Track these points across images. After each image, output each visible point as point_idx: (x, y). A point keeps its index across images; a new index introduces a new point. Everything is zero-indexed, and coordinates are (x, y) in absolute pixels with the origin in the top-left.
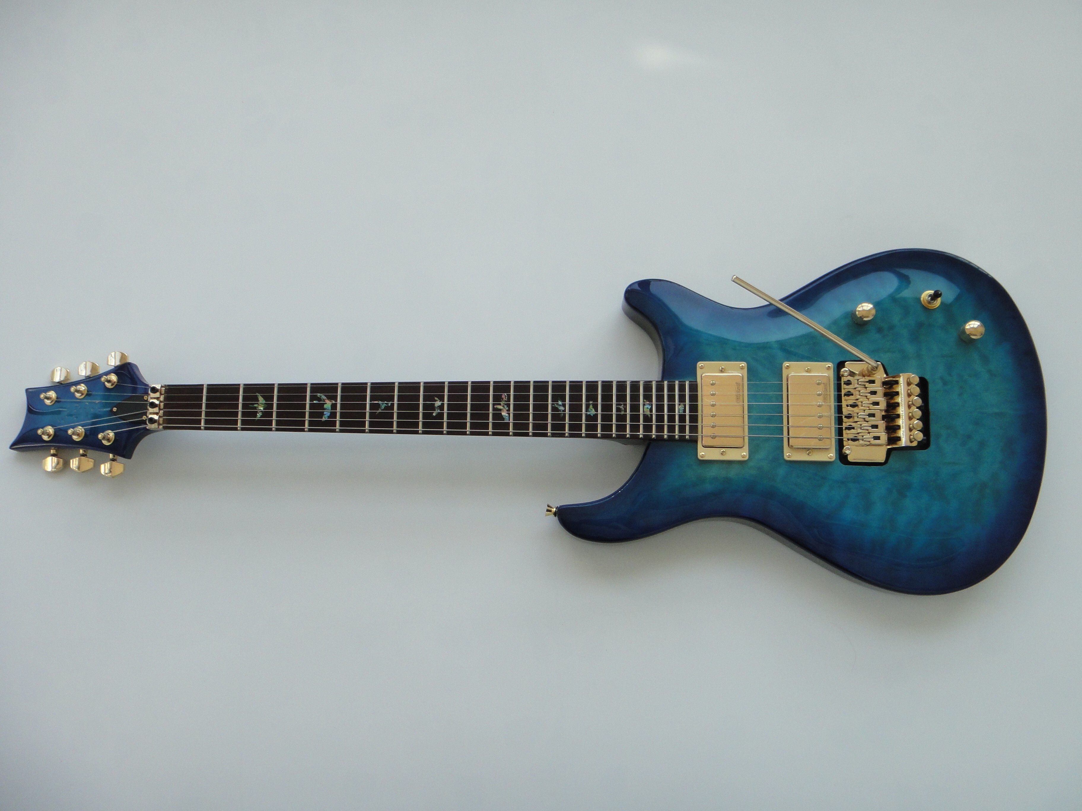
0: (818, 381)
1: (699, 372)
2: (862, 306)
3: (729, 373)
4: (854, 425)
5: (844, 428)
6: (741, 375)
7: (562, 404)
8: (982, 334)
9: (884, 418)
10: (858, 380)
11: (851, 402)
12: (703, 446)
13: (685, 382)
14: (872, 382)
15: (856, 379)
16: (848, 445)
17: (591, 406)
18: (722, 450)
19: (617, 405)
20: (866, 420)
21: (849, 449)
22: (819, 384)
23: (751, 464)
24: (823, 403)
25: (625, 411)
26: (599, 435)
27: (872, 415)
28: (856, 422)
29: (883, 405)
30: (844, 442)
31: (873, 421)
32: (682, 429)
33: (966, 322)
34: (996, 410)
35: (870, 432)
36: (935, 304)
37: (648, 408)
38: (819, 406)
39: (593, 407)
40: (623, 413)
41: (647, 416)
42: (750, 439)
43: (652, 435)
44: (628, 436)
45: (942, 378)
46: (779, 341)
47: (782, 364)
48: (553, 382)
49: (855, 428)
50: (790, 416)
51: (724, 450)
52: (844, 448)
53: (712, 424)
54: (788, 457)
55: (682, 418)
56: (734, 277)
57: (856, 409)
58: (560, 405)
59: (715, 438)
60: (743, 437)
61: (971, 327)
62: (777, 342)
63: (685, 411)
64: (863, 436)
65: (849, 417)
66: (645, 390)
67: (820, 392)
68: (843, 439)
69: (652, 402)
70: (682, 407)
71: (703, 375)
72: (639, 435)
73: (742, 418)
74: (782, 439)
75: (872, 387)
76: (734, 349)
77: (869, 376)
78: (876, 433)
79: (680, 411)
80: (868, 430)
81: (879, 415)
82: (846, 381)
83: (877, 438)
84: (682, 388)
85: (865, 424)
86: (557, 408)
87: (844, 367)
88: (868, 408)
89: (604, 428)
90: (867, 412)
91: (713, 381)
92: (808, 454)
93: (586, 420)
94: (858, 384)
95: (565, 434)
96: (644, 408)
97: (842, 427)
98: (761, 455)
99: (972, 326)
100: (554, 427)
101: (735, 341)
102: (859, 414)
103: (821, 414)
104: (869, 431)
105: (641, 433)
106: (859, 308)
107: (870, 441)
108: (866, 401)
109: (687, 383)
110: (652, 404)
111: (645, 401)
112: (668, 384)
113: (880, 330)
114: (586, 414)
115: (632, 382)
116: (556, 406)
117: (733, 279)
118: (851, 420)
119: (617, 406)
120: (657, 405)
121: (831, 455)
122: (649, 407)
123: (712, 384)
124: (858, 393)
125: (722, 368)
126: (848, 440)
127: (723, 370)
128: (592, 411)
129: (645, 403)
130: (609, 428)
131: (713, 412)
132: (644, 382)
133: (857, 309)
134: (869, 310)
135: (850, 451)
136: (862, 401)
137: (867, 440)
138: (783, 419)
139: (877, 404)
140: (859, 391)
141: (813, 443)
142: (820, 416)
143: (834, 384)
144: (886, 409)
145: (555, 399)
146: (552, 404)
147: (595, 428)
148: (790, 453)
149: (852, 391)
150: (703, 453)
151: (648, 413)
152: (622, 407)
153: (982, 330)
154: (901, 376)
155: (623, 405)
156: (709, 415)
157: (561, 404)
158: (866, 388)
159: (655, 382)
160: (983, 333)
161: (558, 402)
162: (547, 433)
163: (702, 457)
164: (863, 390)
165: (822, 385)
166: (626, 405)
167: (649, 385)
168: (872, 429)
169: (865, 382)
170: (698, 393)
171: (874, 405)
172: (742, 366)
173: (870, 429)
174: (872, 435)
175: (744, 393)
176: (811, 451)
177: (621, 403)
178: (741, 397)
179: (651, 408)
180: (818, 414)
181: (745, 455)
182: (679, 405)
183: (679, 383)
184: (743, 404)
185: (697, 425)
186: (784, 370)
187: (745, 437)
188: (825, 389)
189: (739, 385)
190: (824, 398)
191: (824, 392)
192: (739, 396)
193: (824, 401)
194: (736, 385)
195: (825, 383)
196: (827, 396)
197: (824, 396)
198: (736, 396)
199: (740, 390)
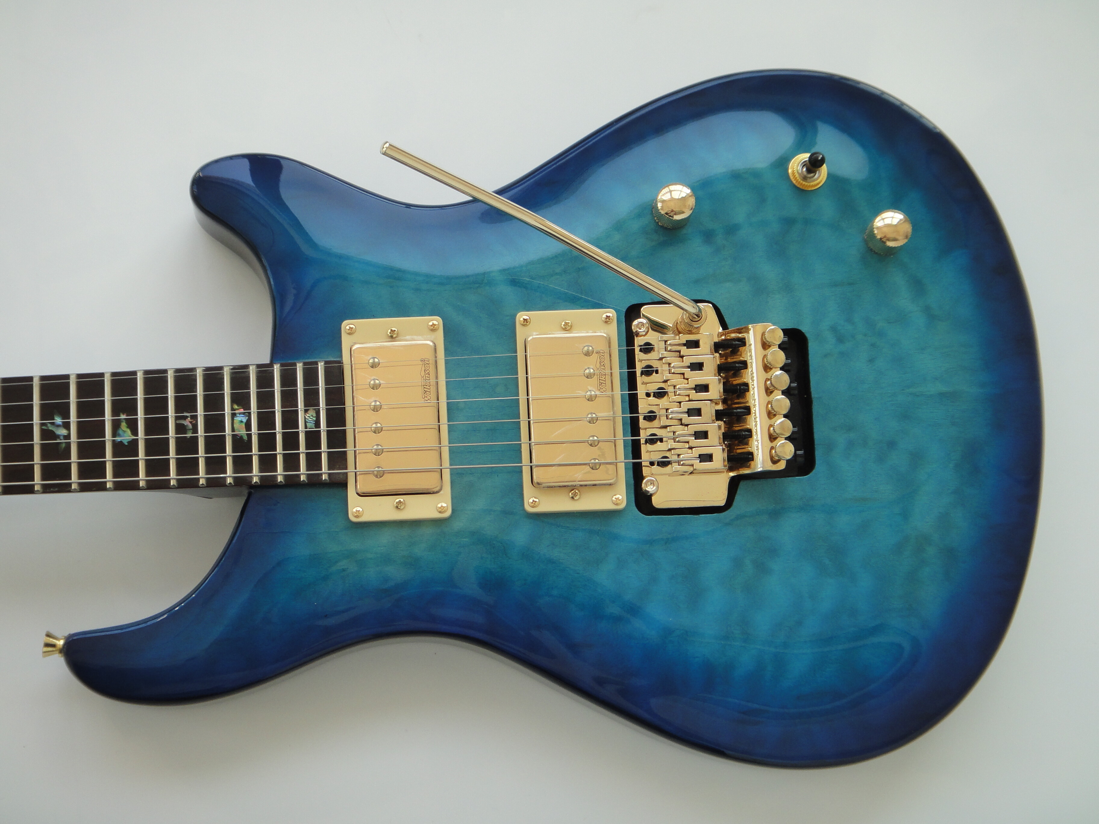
0: (586, 348)
1: (346, 341)
2: (671, 191)
3: (406, 340)
4: (660, 433)
5: (643, 441)
6: (431, 344)
7: (63, 422)
8: (907, 237)
9: (719, 415)
10: (666, 341)
11: (653, 388)
12: (357, 494)
13: (316, 363)
14: (695, 344)
15: (663, 340)
16: (652, 475)
17: (124, 425)
18: (397, 500)
19: (177, 418)
20: (683, 422)
21: (652, 483)
22: (588, 354)
23: (458, 525)
24: (598, 393)
25: (195, 430)
26: (142, 484)
27: (698, 412)
28: (665, 427)
29: (716, 390)
30: (643, 468)
31: (697, 424)
32: (314, 461)
33: (877, 212)
34: (941, 388)
35: (692, 446)
36: (815, 180)
37: (242, 422)
38: (590, 399)
39: (129, 427)
40: (189, 435)
41: (241, 437)
42: (454, 473)
43: (251, 477)
44: (202, 482)
45: (834, 329)
46: (508, 269)
47: (516, 315)
48: (43, 378)
49: (664, 439)
50: (532, 422)
51: (402, 500)
52: (644, 481)
53: (375, 447)
54: (533, 507)
55: (313, 439)
56: (385, 146)
57: (663, 402)
58: (58, 426)
59: (383, 475)
60: (439, 470)
61: (886, 223)
62: (503, 271)
63: (317, 424)
64: (679, 455)
65: (651, 417)
66: (234, 385)
67: (592, 371)
68: (641, 463)
69: (250, 409)
70: (312, 416)
71: (353, 348)
72: (225, 478)
73: (437, 432)
74: (519, 471)
75: (692, 355)
76: (417, 290)
77: (690, 332)
78: (703, 447)
79: (308, 425)
80: (688, 442)
81: (709, 410)
82: (642, 344)
83: (707, 458)
84: (311, 377)
85: (680, 430)
86: (52, 432)
87: (640, 317)
88: (687, 399)
89: (152, 468)
90: (685, 406)
91: (374, 358)
92: (573, 498)
93: (115, 455)
94: (666, 351)
95: (70, 485)
96: (235, 421)
97: (640, 440)
98: (479, 504)
99: (888, 221)
100: (47, 472)
101: (416, 274)
102: (670, 411)
103: (594, 415)
104: (691, 444)
105: (229, 474)
106: (664, 195)
107: (693, 465)
108: (681, 383)
109: (321, 366)
110: (250, 413)
111: (236, 407)
112: (281, 370)
113: (708, 236)
114: (114, 441)
115: (208, 369)
116: (50, 428)
117: (384, 149)
118: (656, 423)
119: (178, 422)
120: (260, 415)
121: (617, 496)
122: (245, 420)
123: (374, 366)
124: (667, 367)
125: (391, 330)
126: (652, 464)
127: (394, 336)
128: (126, 435)
129: (236, 412)
130: (163, 467)
131: (376, 423)
132: (232, 369)
133: (659, 197)
134: (683, 199)
135: (655, 488)
136: (675, 384)
137: (687, 462)
138: (520, 429)
139: (704, 388)
140: (669, 364)
141: (579, 475)
142: (592, 418)
143: (620, 351)
144: (723, 397)
145: (47, 413)
146: (42, 425)
147: (132, 469)
148: (535, 498)
149: (655, 364)
150: (359, 509)
151: (242, 432)
152: (187, 423)
153: (908, 228)
154: (750, 329)
155: (189, 418)
156: (369, 429)
157: (61, 423)
158: (682, 357)
159: (254, 367)
160: (909, 235)
161: (54, 419)
162: (33, 486)
163: (356, 517)
164: (676, 362)
165: (595, 356)
166: (195, 418)
167: (243, 375)
168: (695, 440)
169: (679, 345)
170: (344, 384)
171: (698, 391)
172: (433, 324)
173: (693, 439)
174: (696, 452)
175: (439, 380)
176: (577, 491)
177: (185, 414)
178: (433, 389)
179: (247, 421)
180: (588, 415)
181: (446, 507)
182: (306, 411)
183: (304, 366)
184: (438, 403)
185: (345, 452)
186: (519, 329)
187: (443, 470)
188: (600, 363)
189: (427, 364)
190: (600, 382)
191: (598, 369)
192: (429, 388)
193: (600, 389)
194: (423, 364)
195: (601, 351)
196: (605, 377)
197: (599, 377)
198: (423, 388)
199: (429, 375)
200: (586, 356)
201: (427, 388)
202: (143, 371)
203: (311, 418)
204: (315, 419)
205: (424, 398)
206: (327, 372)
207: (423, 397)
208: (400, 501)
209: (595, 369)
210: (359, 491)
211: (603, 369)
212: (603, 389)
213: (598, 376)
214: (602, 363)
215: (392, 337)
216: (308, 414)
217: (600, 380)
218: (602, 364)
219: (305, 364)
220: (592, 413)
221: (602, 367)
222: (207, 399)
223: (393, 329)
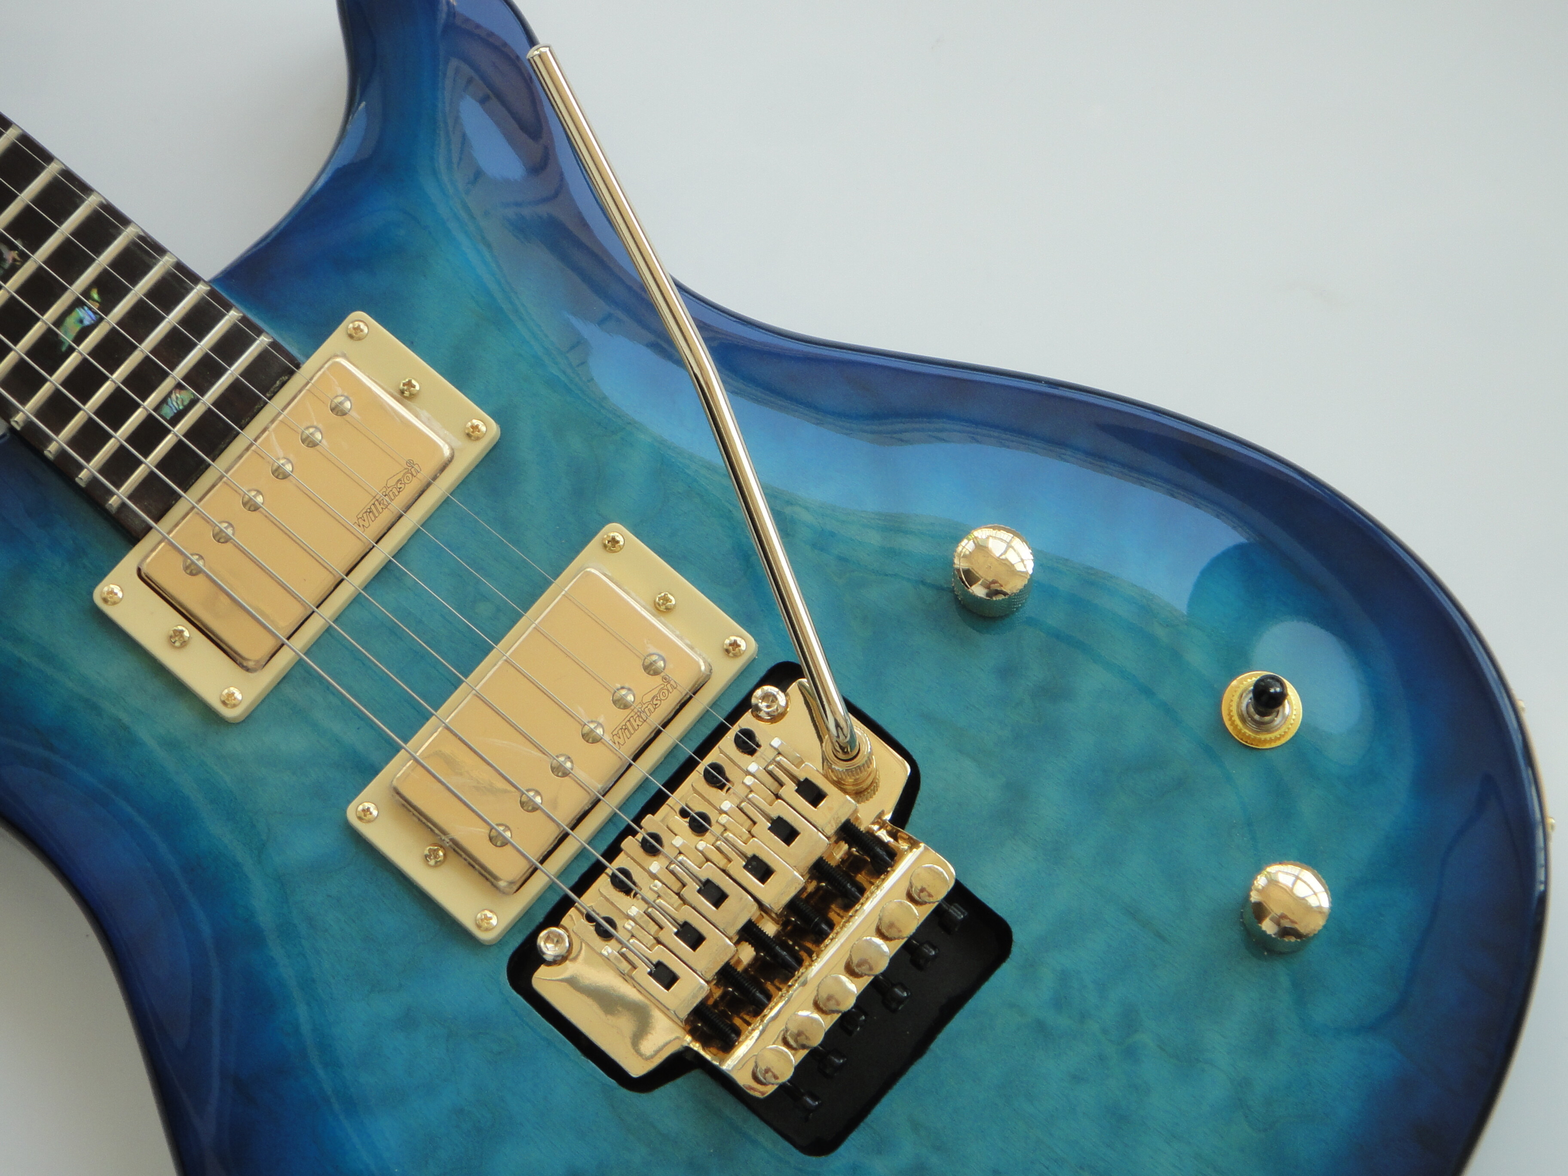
0: (655, 658)
1: (337, 339)
3: (417, 416)
4: (640, 880)
5: (608, 873)
9: (746, 932)
10: (779, 753)
11: (698, 807)
12: (139, 571)
13: (260, 333)
14: (816, 796)
15: (775, 748)
16: (572, 932)
18: (180, 628)
20: (684, 892)
22: (650, 669)
23: (233, 742)
24: (607, 738)
25: (8, 275)
27: (717, 896)
28: (655, 877)
29: (779, 894)
30: (571, 912)
31: (701, 914)
32: (120, 466)
35: (662, 940)
36: (1257, 731)
37: (81, 321)
38: (590, 738)
41: (57, 342)
42: (296, 666)
43: (16, 410)
45: (1064, 977)
47: (609, 521)
49: (635, 895)
51: (186, 634)
52: (553, 931)
53: (224, 526)
54: (360, 818)
55: (149, 433)
57: (689, 839)
60: (283, 643)
63: (176, 419)
64: (632, 936)
65: (652, 847)
66: (119, 262)
67: (631, 698)
68: (575, 902)
69: (108, 315)
70: (179, 399)
71: (338, 360)
73: (330, 586)
75: (794, 808)
78: (676, 955)
79: (162, 408)
80: (661, 929)
81: (739, 911)
82: (747, 730)
83: (666, 977)
84: (232, 344)
85: (669, 903)
87: (779, 686)
88: (723, 864)
90: (709, 872)
91: (349, 400)
92: (426, 856)
96: (71, 312)
97: (606, 868)
102: (681, 858)
103: (569, 765)
104: (663, 936)
107: (634, 967)
108: (737, 833)
109: (261, 342)
110: (101, 319)
111: (95, 295)
112: (202, 299)
115: (108, 207)
118: (649, 861)
120: (112, 333)
121: (493, 915)
122: (87, 321)
123: (337, 410)
124: (742, 796)
125: (410, 382)
126: (588, 916)
127: (407, 394)
129: (87, 301)
131: (259, 494)
132: (141, 238)
134: (1012, 571)
135: (558, 954)
139: (763, 871)
140: (751, 792)
142: (563, 766)
143: (706, 711)
144: (778, 911)
148: (378, 809)
149: (734, 775)
150: (120, 592)
151: (67, 337)
154: (914, 850)
155: (16, 252)
156: (243, 495)
158: (777, 797)
159: (172, 261)
163: (105, 600)
164: (761, 798)
165: (658, 680)
166: (25, 258)
167: (146, 258)
168: (673, 934)
169: (793, 777)
170: (270, 399)
171: (750, 867)
172: (477, 426)
173: (671, 929)
174: (658, 954)
175: (407, 516)
176: (441, 853)
177: (18, 243)
178: (385, 517)
179: (88, 327)
180: (562, 755)
181: (238, 699)
182: (179, 386)
183: (239, 321)
184: (374, 546)
185: (178, 497)
186: (594, 545)
187: (285, 647)
188: (653, 698)
189: (412, 475)
190: (625, 725)
191: (642, 703)
192: (380, 510)
193: (616, 735)
194: (405, 469)
195: (672, 682)
196: (640, 724)
197: (632, 717)
198: (373, 502)
199: (399, 492)
200: (645, 670)
201: (377, 509)
202: (21, 131)
203: (179, 402)
204: (181, 407)
205: (358, 519)
206: (263, 358)
207: (360, 516)
208: (182, 631)
209: (638, 700)
210: (144, 569)
211: (649, 710)
212: (620, 738)
213: (633, 714)
214: (656, 700)
215: (402, 392)
216: (179, 394)
217: (629, 721)
218: (655, 702)
219: (244, 320)
220: (569, 758)
221: (650, 706)
222: (65, 247)
223: (414, 382)
